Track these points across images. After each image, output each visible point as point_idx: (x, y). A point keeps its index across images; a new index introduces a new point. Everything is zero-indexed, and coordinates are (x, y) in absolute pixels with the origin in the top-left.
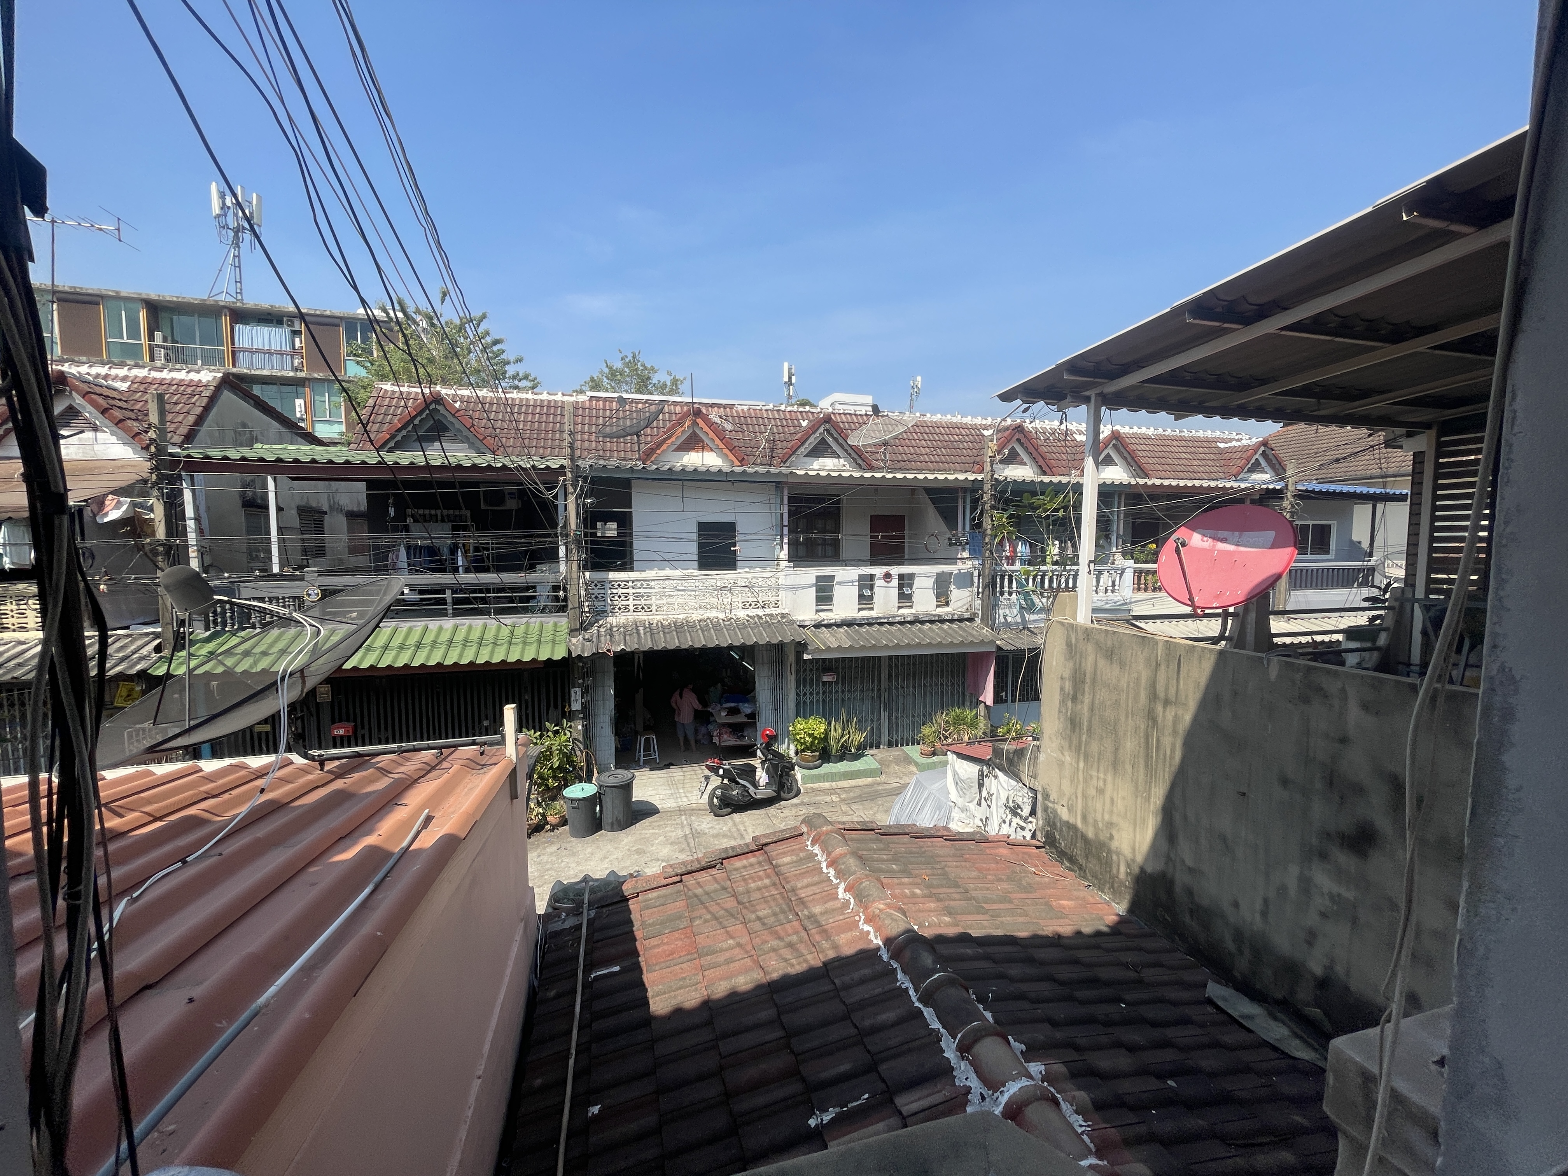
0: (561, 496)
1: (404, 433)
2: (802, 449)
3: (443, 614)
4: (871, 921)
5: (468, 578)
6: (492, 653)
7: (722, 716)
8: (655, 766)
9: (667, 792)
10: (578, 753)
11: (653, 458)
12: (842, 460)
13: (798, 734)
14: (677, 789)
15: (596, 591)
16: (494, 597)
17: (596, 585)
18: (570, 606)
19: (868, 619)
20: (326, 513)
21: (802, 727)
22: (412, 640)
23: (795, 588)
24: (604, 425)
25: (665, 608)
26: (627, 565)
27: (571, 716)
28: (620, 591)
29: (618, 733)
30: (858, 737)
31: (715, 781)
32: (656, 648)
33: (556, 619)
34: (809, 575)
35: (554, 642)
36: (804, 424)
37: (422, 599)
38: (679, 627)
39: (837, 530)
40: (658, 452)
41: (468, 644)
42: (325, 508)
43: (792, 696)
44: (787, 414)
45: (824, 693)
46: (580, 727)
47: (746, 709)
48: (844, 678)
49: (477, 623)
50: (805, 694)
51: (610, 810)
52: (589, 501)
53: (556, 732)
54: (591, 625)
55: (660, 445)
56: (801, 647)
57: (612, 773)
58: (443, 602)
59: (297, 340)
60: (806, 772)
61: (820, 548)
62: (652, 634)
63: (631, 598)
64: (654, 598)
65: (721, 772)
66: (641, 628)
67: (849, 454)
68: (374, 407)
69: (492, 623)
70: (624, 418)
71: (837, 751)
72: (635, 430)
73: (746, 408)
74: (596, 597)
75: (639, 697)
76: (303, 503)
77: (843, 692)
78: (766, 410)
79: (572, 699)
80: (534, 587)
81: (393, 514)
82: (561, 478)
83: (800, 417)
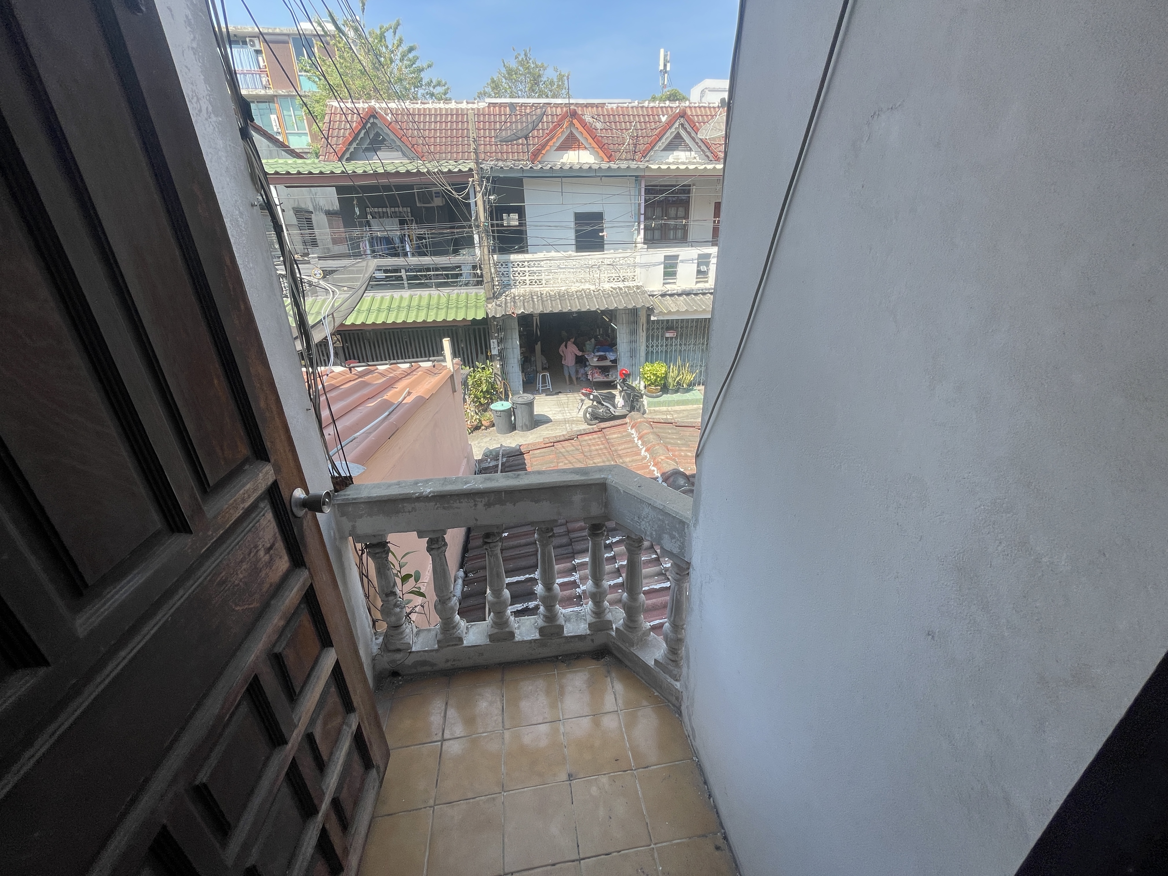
0: (472, 195)
1: (354, 145)
2: (660, 144)
3: (401, 287)
4: (656, 465)
5: (414, 260)
6: (437, 314)
7: (594, 361)
8: (548, 393)
9: (557, 409)
10: (499, 383)
11: (539, 158)
12: (693, 153)
13: (645, 374)
14: (564, 408)
15: (502, 269)
16: (434, 275)
17: (502, 265)
18: (485, 281)
19: (702, 290)
20: (312, 212)
21: (649, 369)
22: (385, 305)
23: (647, 266)
24: (500, 130)
25: (552, 282)
26: (523, 250)
27: (491, 358)
28: (519, 269)
29: (523, 370)
30: (690, 377)
31: (588, 403)
32: (545, 312)
33: (477, 291)
34: (659, 254)
35: (476, 307)
36: (664, 119)
37: (387, 277)
38: (561, 296)
39: (686, 216)
40: (543, 152)
41: (421, 308)
42: (311, 209)
43: (643, 348)
44: (650, 110)
45: (666, 345)
46: (498, 366)
47: (611, 356)
48: (682, 335)
49: (425, 293)
50: (652, 346)
51: (521, 418)
52: (492, 197)
53: (483, 368)
54: (500, 295)
55: (544, 146)
56: (650, 311)
57: (520, 395)
58: (400, 278)
59: (260, 59)
60: (651, 399)
61: (672, 232)
62: (543, 301)
63: (527, 274)
64: (543, 274)
65: (591, 397)
66: (535, 297)
67: (700, 147)
68: (330, 123)
69: (434, 292)
70: (516, 122)
71: (674, 386)
72: (525, 132)
73: (614, 106)
74: (503, 274)
75: (538, 347)
76: (296, 205)
77: (680, 345)
78: (632, 107)
79: (492, 347)
80: (460, 267)
81: (358, 213)
82: (471, 180)
83: (661, 113)
